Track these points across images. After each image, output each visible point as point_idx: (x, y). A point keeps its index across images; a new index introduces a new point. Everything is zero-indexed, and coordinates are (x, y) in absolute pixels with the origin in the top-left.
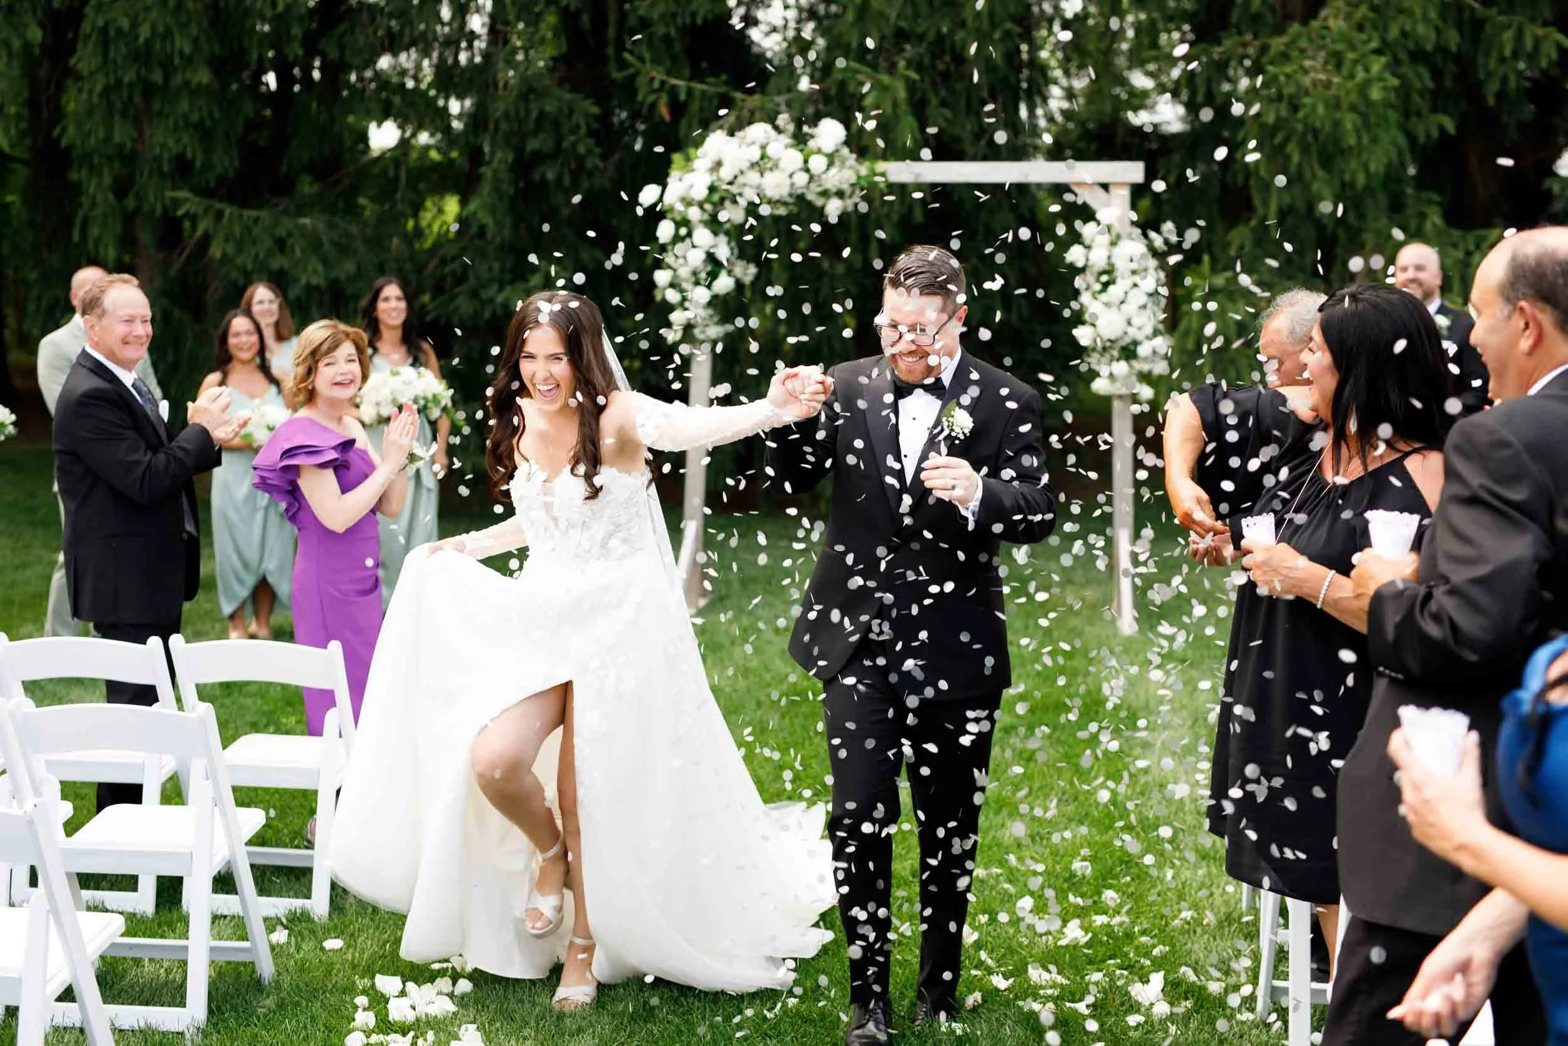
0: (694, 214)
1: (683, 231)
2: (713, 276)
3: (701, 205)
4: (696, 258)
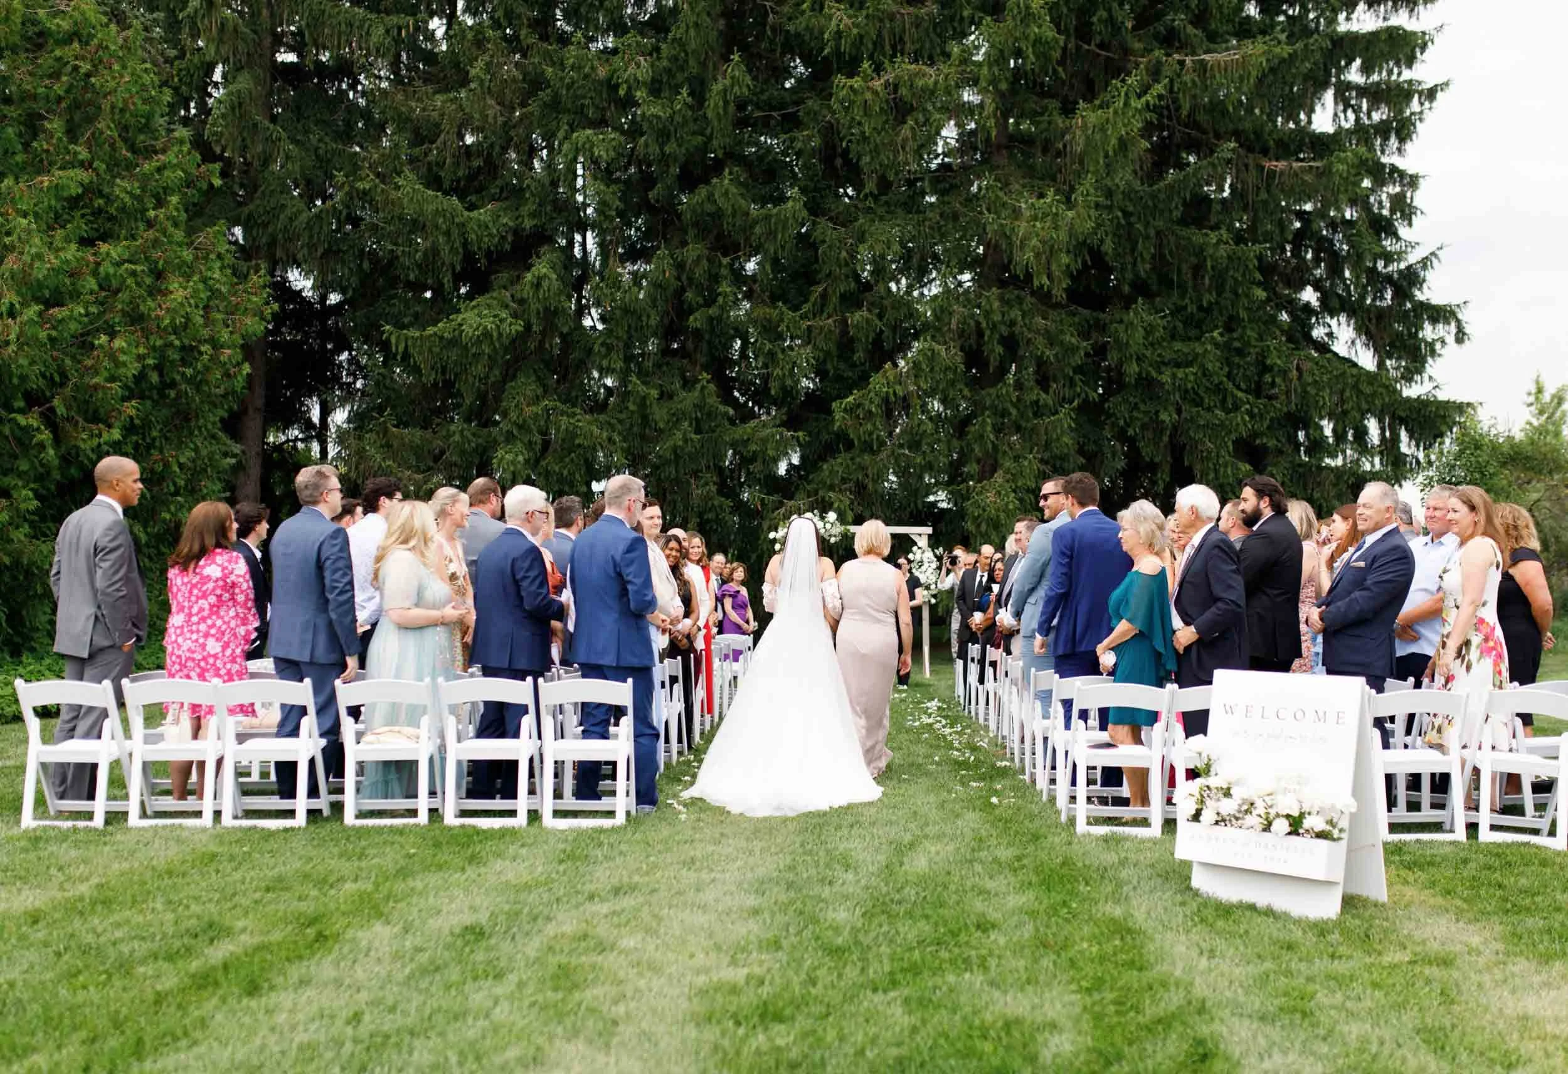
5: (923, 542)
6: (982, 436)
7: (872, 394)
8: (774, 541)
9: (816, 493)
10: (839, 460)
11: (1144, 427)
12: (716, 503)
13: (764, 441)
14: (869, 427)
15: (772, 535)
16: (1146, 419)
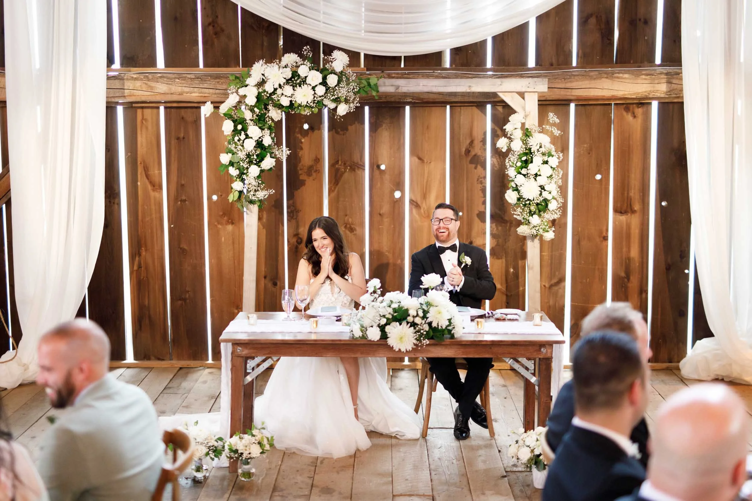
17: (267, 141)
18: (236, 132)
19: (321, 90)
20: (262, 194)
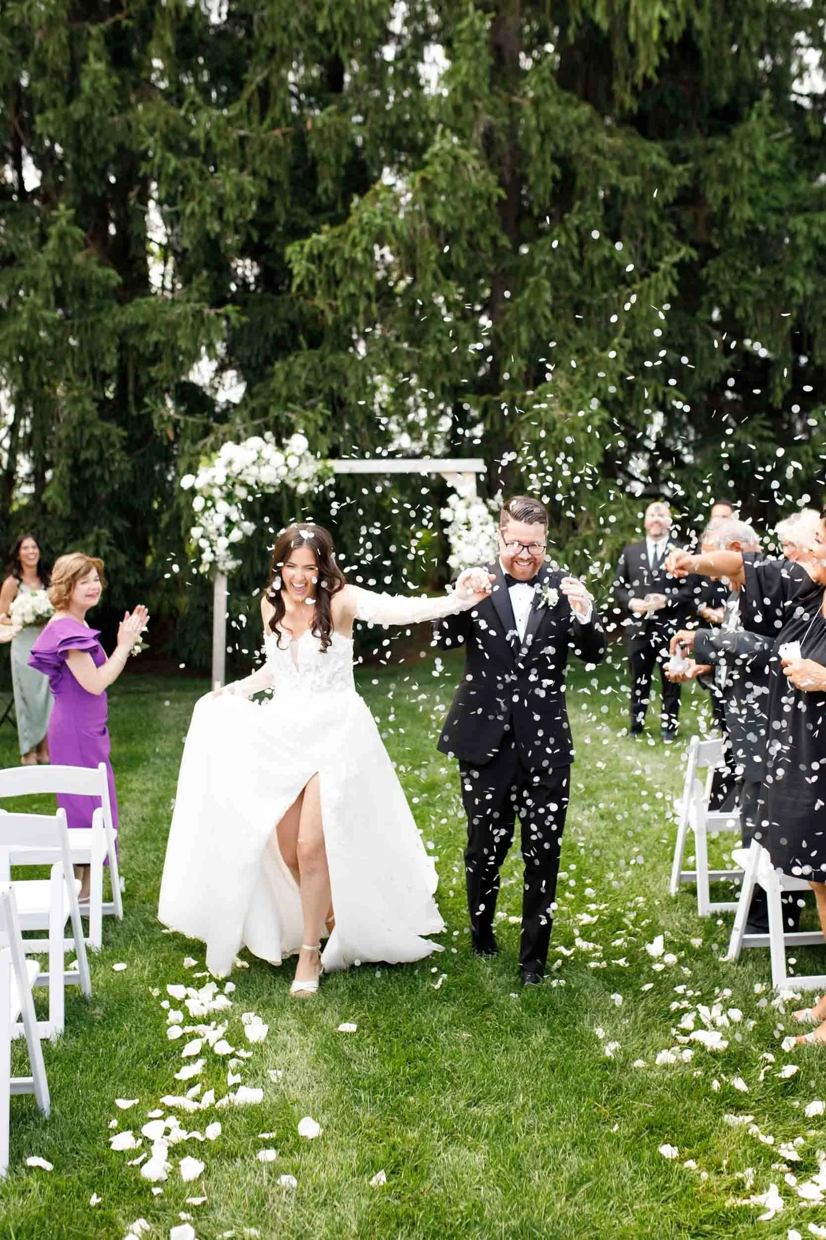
0: (217, 493)
1: (210, 504)
2: (229, 531)
3: (220, 488)
4: (219, 520)
5: (467, 487)
6: (531, 314)
7: (356, 232)
8: (193, 492)
9: (265, 411)
10: (301, 360)
11: (758, 304)
12: (97, 432)
13: (174, 326)
14: (352, 288)
15: (187, 482)
16: (763, 294)
17: (235, 516)
18: (206, 509)
19: (283, 471)
20: (231, 565)
